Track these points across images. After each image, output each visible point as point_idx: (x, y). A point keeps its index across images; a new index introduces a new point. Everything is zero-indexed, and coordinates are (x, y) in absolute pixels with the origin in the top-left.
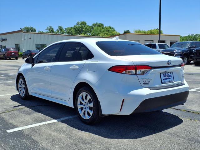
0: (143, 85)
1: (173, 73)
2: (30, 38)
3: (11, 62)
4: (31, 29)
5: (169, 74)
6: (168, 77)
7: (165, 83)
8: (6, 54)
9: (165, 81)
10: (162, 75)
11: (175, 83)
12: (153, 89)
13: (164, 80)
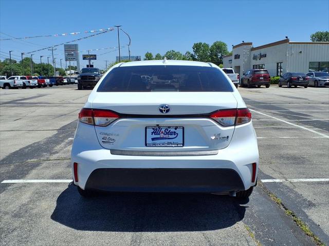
0: (102, 144)
1: (183, 128)
2: (301, 52)
3: (251, 92)
4: (326, 35)
5: (173, 130)
6: (167, 136)
7: (154, 145)
8: (250, 79)
9: (154, 141)
10: (150, 131)
11: (184, 147)
12: (120, 152)
13: (153, 139)
